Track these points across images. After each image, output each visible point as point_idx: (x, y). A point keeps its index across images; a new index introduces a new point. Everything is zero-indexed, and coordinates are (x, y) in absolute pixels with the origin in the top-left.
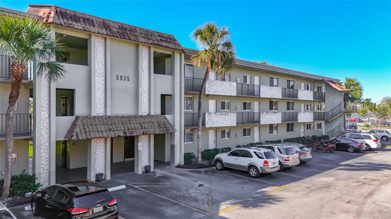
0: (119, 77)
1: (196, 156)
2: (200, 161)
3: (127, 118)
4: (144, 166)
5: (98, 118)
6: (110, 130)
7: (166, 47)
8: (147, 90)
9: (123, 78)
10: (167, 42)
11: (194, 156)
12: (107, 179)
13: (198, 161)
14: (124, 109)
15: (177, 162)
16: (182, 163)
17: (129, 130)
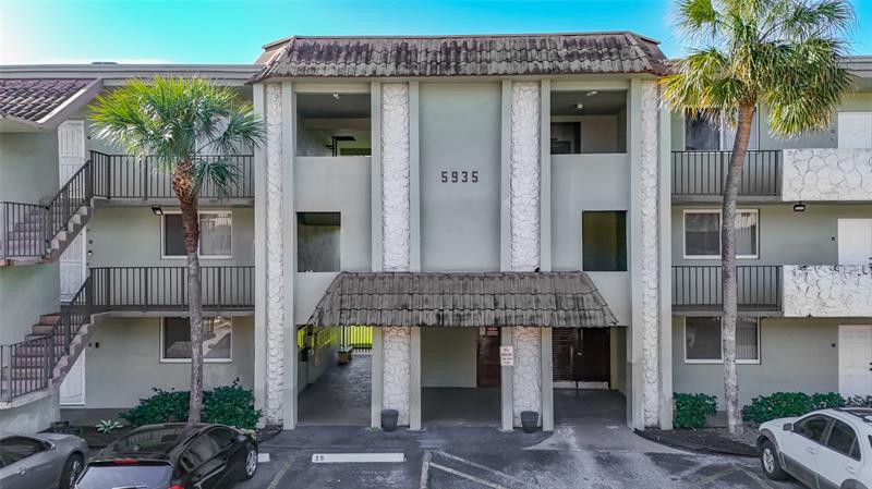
0: (449, 175)
1: (719, 408)
2: (732, 430)
3: (461, 278)
4: (518, 411)
5: (383, 278)
6: (405, 307)
7: (582, 71)
8: (534, 202)
9: (461, 177)
10: (590, 56)
11: (713, 410)
12: (412, 428)
13: (726, 427)
14: (460, 254)
15: (639, 420)
16: (667, 425)
17: (456, 312)
